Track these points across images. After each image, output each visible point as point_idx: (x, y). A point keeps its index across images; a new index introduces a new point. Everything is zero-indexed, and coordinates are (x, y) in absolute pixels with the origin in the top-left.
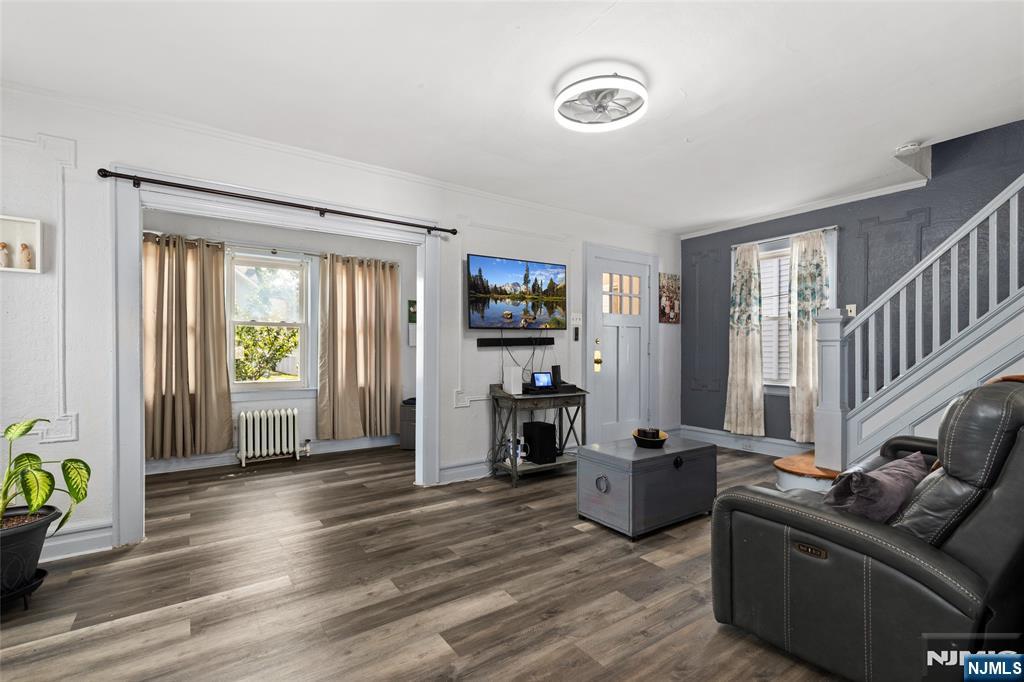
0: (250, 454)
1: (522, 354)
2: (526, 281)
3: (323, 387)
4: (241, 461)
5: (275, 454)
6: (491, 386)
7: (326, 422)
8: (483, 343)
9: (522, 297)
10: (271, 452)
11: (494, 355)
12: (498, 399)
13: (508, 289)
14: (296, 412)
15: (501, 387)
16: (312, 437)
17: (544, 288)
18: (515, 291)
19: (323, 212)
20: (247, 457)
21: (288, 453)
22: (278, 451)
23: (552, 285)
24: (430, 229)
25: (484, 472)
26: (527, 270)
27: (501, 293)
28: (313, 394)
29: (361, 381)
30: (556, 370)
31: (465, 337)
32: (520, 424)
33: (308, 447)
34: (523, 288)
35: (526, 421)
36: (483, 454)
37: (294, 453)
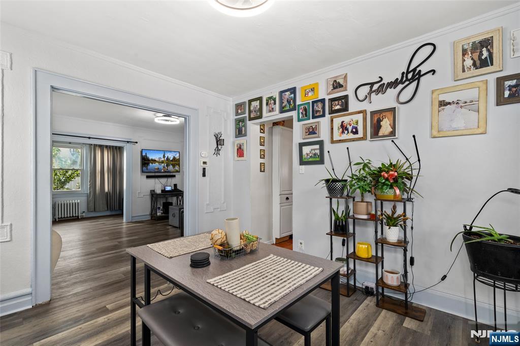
0: (60, 216)
1: (163, 180)
2: (164, 157)
3: (90, 193)
4: (56, 219)
5: (70, 217)
6: (151, 191)
7: (92, 205)
8: (148, 177)
9: (162, 162)
10: (69, 215)
11: (152, 181)
12: (153, 194)
13: (157, 160)
14: (79, 201)
15: (154, 191)
16: (86, 211)
17: (171, 159)
18: (160, 160)
19: (89, 138)
20: (58, 218)
21: (76, 216)
22: (71, 215)
23: (174, 158)
24: (128, 142)
25: (149, 218)
26: (164, 153)
27: (154, 161)
28: (86, 195)
29: (106, 190)
30: (175, 185)
31: (142, 175)
32: (162, 203)
33: (84, 214)
34: (163, 159)
35: (165, 201)
36: (148, 212)
37: (78, 216)
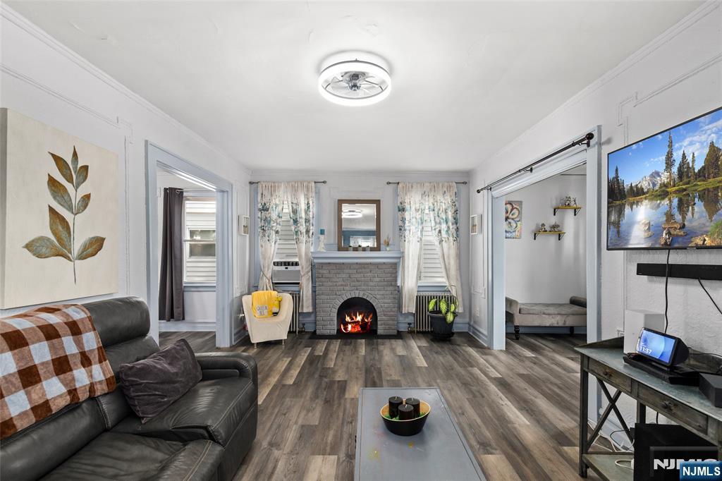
2: (670, 163)
9: (664, 192)
13: (645, 185)
18: (654, 185)
26: (671, 142)
34: (664, 178)
